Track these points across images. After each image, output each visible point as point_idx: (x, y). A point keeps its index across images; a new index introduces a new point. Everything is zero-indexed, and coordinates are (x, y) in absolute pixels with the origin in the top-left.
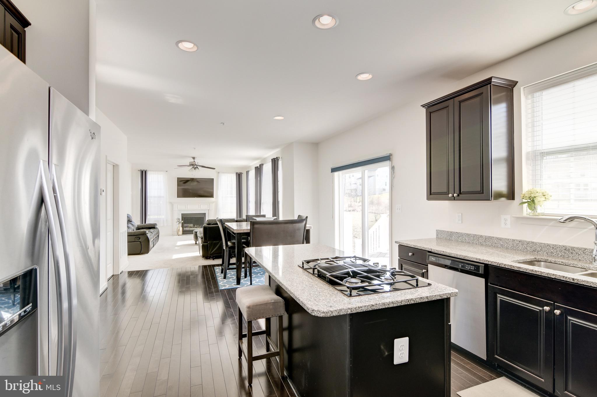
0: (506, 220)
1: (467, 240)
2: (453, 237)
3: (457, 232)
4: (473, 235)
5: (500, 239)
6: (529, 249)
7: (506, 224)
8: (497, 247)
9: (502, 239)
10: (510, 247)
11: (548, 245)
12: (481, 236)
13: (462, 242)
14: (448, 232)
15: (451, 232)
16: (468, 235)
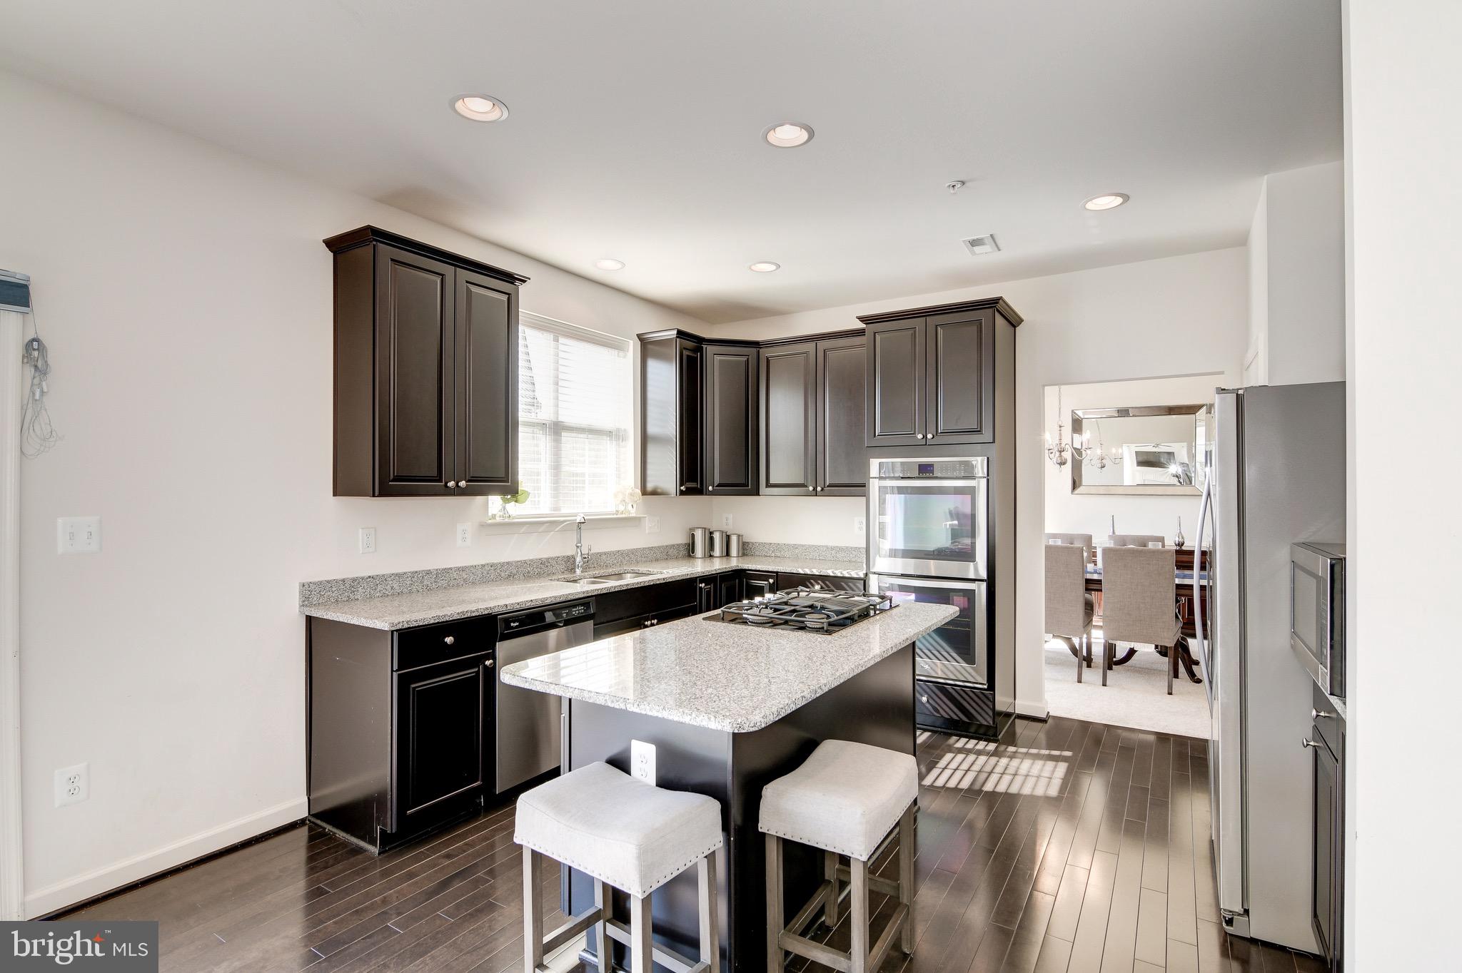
0: (464, 532)
1: (398, 588)
2: (360, 589)
3: (370, 577)
4: (412, 573)
5: (463, 569)
6: (503, 574)
7: (464, 539)
8: (458, 585)
9: (466, 567)
10: (478, 578)
11: (525, 562)
12: (428, 572)
13: (385, 596)
14: (343, 581)
15: (354, 580)
16: (398, 575)
